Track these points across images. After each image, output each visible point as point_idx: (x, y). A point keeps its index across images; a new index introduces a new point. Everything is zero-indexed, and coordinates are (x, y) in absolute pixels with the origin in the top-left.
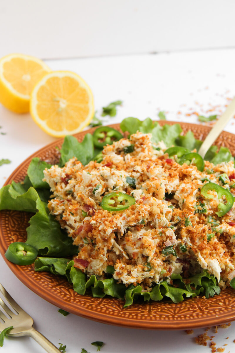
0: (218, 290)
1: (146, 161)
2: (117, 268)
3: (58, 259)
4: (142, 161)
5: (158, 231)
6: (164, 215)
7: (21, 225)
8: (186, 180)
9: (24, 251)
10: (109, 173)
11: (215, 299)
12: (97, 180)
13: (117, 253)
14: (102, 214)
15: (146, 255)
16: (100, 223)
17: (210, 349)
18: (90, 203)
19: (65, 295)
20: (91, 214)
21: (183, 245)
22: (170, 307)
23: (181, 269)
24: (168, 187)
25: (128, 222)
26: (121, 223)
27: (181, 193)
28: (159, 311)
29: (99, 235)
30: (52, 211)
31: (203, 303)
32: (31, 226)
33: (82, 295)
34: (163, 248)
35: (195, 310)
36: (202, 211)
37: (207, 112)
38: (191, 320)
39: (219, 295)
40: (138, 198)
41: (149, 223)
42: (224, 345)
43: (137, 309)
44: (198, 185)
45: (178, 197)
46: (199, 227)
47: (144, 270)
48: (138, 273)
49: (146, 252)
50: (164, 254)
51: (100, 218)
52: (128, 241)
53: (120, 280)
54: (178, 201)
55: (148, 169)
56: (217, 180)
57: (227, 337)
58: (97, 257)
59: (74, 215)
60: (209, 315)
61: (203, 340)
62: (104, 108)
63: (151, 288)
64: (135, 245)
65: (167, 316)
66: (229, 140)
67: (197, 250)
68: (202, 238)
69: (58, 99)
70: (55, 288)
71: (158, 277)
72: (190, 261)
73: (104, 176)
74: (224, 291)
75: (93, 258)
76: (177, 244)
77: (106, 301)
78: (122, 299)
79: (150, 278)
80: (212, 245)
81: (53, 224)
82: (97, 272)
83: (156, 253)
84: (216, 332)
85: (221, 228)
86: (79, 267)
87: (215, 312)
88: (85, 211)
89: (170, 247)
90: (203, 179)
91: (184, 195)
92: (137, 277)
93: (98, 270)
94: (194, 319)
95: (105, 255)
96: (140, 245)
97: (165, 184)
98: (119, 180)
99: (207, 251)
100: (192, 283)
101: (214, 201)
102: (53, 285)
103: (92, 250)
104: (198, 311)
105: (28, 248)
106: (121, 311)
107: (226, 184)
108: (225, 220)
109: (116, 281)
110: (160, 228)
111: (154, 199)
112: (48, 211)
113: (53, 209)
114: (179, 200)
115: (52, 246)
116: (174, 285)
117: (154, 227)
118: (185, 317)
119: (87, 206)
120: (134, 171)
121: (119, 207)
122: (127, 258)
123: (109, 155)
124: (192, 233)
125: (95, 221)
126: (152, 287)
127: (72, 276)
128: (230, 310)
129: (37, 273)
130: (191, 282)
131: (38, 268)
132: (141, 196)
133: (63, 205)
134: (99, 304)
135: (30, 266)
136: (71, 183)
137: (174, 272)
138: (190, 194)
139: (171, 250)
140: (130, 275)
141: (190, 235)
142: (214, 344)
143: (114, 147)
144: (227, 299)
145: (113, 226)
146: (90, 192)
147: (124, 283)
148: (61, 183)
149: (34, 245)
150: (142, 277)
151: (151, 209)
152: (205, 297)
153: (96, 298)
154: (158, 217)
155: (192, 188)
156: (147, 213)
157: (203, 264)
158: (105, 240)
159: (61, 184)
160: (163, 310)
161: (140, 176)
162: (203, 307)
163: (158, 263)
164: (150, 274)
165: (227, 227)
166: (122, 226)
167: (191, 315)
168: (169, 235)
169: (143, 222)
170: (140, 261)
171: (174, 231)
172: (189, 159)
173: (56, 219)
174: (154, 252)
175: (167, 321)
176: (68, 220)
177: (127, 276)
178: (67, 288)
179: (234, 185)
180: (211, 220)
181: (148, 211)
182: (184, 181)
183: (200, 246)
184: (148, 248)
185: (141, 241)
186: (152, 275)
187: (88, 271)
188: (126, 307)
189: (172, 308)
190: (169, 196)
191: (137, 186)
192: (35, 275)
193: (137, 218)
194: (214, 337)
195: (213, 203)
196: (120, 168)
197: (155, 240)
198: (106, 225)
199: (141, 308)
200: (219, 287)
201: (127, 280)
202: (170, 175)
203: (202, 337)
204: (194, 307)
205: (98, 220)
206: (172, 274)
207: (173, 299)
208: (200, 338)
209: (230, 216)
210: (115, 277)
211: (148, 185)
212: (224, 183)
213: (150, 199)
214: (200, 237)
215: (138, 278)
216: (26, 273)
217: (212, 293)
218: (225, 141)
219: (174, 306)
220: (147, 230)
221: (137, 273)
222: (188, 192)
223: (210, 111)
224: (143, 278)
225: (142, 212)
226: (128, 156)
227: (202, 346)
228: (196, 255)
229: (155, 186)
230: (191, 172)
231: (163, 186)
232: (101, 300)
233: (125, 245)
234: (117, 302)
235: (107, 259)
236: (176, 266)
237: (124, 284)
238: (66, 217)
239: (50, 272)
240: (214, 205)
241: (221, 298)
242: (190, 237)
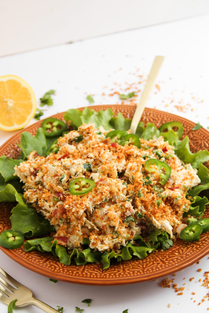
0: (171, 243)
1: (96, 147)
2: (91, 239)
3: (42, 239)
4: (93, 148)
5: (118, 205)
6: (121, 192)
7: (3, 214)
8: (131, 159)
9: (13, 236)
10: (70, 163)
11: (171, 250)
12: (62, 171)
13: (90, 227)
14: (72, 198)
15: (113, 226)
16: (72, 206)
17: (174, 290)
18: (59, 190)
19: (55, 268)
20: (62, 199)
21: (140, 212)
22: (138, 263)
23: (140, 231)
24: (118, 167)
25: (94, 202)
26: (89, 203)
27: (130, 171)
28: (131, 268)
29: (73, 216)
30: (28, 200)
31: (162, 256)
32: (13, 215)
33: (68, 266)
34: (125, 218)
35: (158, 262)
36: (148, 183)
37: (126, 90)
38: (158, 271)
39: (173, 247)
40: (96, 180)
41: (110, 200)
42: (183, 284)
43: (113, 269)
44: (141, 162)
45: (128, 174)
46: (149, 197)
47: (113, 238)
48: (109, 241)
49: (113, 223)
50: (126, 222)
51: (71, 202)
52: (97, 217)
53: (96, 249)
54: (128, 178)
55: (99, 154)
56: (154, 155)
57: (184, 278)
58: (74, 232)
59: (48, 201)
60: (170, 265)
61: (167, 283)
62: (41, 99)
63: (120, 251)
64: (103, 219)
65: (139, 271)
66: (152, 115)
67: (151, 215)
68: (153, 204)
69: (6, 100)
70: (45, 263)
71: (124, 241)
72: (145, 224)
73: (66, 166)
74: (175, 242)
75: (70, 234)
76: (135, 213)
77: (88, 267)
78: (99, 263)
79: (119, 243)
80: (162, 209)
81: (30, 211)
82: (76, 245)
83: (120, 223)
84: (175, 275)
85: (165, 193)
86: (61, 244)
87: (174, 262)
88: (57, 197)
89: (130, 216)
90: (144, 156)
91: (132, 172)
92: (109, 244)
93: (76, 243)
94: (160, 270)
95: (80, 231)
96: (107, 219)
97: (116, 165)
98: (78, 168)
99: (159, 215)
100: (150, 241)
102: (43, 261)
103: (68, 228)
104: (161, 263)
105: (15, 233)
106: (102, 273)
107: (162, 157)
108: (166, 186)
109: (92, 250)
110: (120, 203)
111: (110, 180)
112: (25, 200)
113: (28, 198)
114: (129, 177)
115: (34, 228)
116: (137, 245)
117: (115, 203)
118: (152, 269)
119: (58, 193)
120: (88, 157)
121: (84, 191)
122: (98, 230)
123: (64, 146)
124: (144, 202)
125: (68, 205)
126: (121, 249)
127: (58, 251)
128: (184, 258)
129: (28, 253)
130: (149, 240)
131: (27, 249)
132: (99, 178)
133: (37, 194)
134: (84, 270)
135: (20, 248)
136: (39, 175)
137: (136, 235)
138: (137, 171)
139: (131, 218)
140: (103, 243)
141: (143, 204)
142: (176, 285)
143: (66, 139)
144: (180, 249)
145: (84, 207)
146: (57, 181)
147: (99, 251)
148: (30, 175)
149: (19, 230)
150: (112, 243)
151: (110, 189)
152: (162, 250)
153: (80, 266)
154: (117, 194)
155: (138, 166)
156: (108, 192)
157: (158, 225)
158: (78, 219)
159: (30, 177)
160: (134, 267)
161: (94, 161)
162: (163, 259)
163: (124, 231)
164: (118, 240)
165: (170, 192)
166: (90, 206)
167: (157, 268)
168: (127, 207)
169: (106, 200)
170: (109, 231)
171: (131, 203)
172: (127, 139)
173: (32, 206)
174: (119, 222)
175: (139, 275)
176: (43, 206)
177: (101, 245)
178: (54, 262)
179: (168, 157)
180: (156, 189)
181: (109, 191)
182: (130, 160)
183: (153, 212)
184: (114, 220)
185: (107, 215)
186: (120, 241)
187: (68, 245)
188: (105, 269)
189: (140, 263)
190: (121, 175)
191: (93, 169)
192: (27, 255)
193: (101, 198)
194: (174, 279)
195: (156, 174)
196: (76, 157)
197: (117, 212)
198: (78, 207)
199: (116, 268)
200: (171, 240)
201: (101, 248)
202: (118, 157)
203: (165, 281)
204: (157, 260)
205: (70, 204)
206: (134, 236)
207: (139, 256)
208: (164, 282)
209: (170, 183)
210: (91, 246)
211: (103, 169)
212: (160, 157)
213: (107, 180)
214: (151, 204)
215: (110, 245)
216: (19, 255)
217: (167, 246)
218: (148, 116)
219: (141, 262)
220: (110, 205)
221: (108, 241)
222: (135, 170)
223: (128, 89)
224: (113, 244)
225: (104, 193)
226: (80, 145)
227: (167, 288)
228: (151, 219)
229: (108, 169)
230: (134, 152)
231: (115, 168)
232: (83, 267)
233: (94, 220)
234: (97, 266)
235: (82, 234)
236: (136, 230)
237: (100, 251)
238: (42, 204)
239: (38, 251)
240: (157, 176)
241: (175, 249)
242: (144, 205)
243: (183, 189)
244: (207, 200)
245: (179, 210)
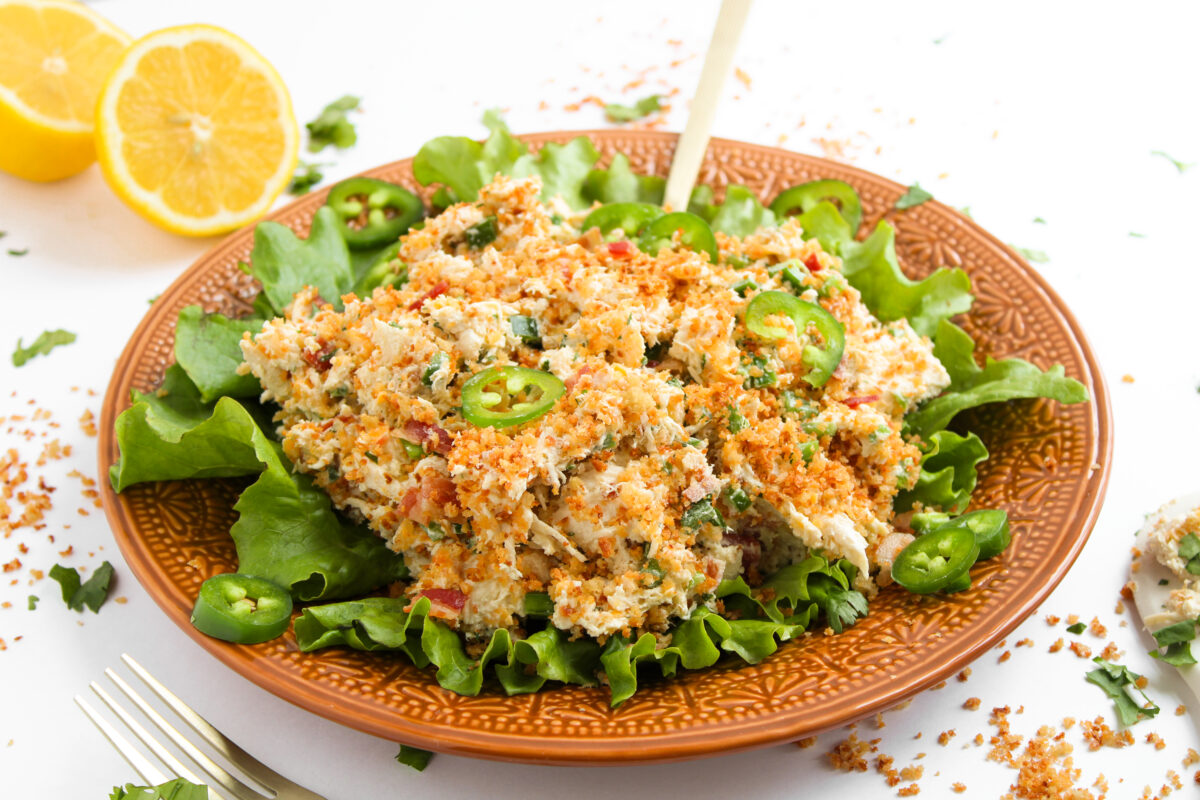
0: (859, 602)
1: (553, 259)
2: (559, 594)
3: (362, 602)
4: (540, 262)
5: (657, 462)
6: (665, 410)
7: (201, 522)
8: (693, 294)
9: (247, 597)
10: (459, 312)
11: (862, 629)
12: (429, 342)
13: (549, 550)
14: (478, 441)
15: (639, 541)
16: (481, 467)
17: (881, 779)
18: (423, 413)
19: (424, 706)
20: (435, 446)
21: (738, 490)
22: (742, 678)
23: (740, 561)
24: (646, 325)
25: (565, 451)
26: (543, 455)
27: (690, 336)
28: (719, 695)
29: (483, 505)
30: (299, 461)
31: (834, 649)
32: (242, 518)
33: (472, 697)
34: (685, 509)
35: (821, 672)
36: (761, 380)
37: (625, 90)
38: (824, 702)
39: (868, 616)
40: (565, 374)
41: (626, 442)
42: (915, 756)
43: (650, 704)
44: (732, 303)
45: (685, 350)
46: (770, 429)
47: (642, 585)
48: (627, 596)
49: (639, 531)
50: (690, 526)
51: (476, 453)
52: (579, 506)
53: (577, 630)
54: (684, 364)
55: (567, 282)
56: (776, 282)
57: (916, 734)
58: (487, 572)
59: (379, 459)
60: (868, 678)
61: (852, 754)
62: (310, 127)
63: (670, 636)
64: (600, 515)
65: (750, 707)
66: (737, 162)
67: (783, 496)
68: (786, 456)
69: (185, 115)
70: (384, 690)
71: (683, 597)
72: (757, 535)
73: (444, 325)
74: (874, 602)
75: (475, 580)
76: (719, 491)
77: (550, 700)
78: (593, 684)
79: (665, 605)
80: (822, 475)
81: (309, 501)
82: (496, 620)
83: (666, 528)
84: (882, 725)
85: (829, 419)
86: (443, 613)
87: (881, 667)
88: (415, 441)
89: (702, 501)
90: (738, 285)
91: (701, 342)
92: (626, 610)
93: (496, 611)
94: (830, 698)
95: (514, 562)
96: (615, 513)
97: (638, 316)
98: (491, 331)
99: (811, 494)
100: (781, 597)
101: (790, 343)
102: (371, 682)
103: (463, 557)
104: (833, 675)
105: (254, 586)
106: (611, 719)
107: (807, 288)
108: (829, 394)
109: (563, 636)
110: (661, 452)
111: (616, 369)
112: (287, 462)
113: (301, 454)
114: (687, 358)
115: (326, 565)
116: (729, 614)
117: (642, 453)
118: (803, 697)
119: (418, 425)
120: (524, 295)
121: (522, 411)
122: (582, 558)
123: (428, 261)
124: (754, 450)
125: (462, 464)
126: (672, 630)
127: (430, 644)
128: (921, 652)
129: (311, 656)
130: (776, 594)
131: (309, 641)
132: (572, 367)
133: (333, 437)
134: (535, 711)
135: (279, 640)
136: (339, 364)
137: (725, 577)
138: (719, 336)
139: (706, 510)
140: (604, 606)
141: (750, 455)
142: (889, 761)
143: (435, 233)
144: (899, 622)
145: (527, 470)
146: (414, 380)
147: (592, 635)
148: (305, 369)
149: (269, 573)
150: (641, 607)
151: (624, 400)
152: (830, 631)
153: (518, 697)
154: (650, 420)
155: (720, 318)
156: (617, 412)
157: (810, 534)
158: (505, 517)
159: (305, 375)
160: (730, 692)
161: (548, 308)
162: (840, 658)
163: (682, 556)
164: (663, 592)
165: (848, 414)
166: (551, 465)
167: (818, 691)
168: (692, 468)
169: (610, 440)
170: (623, 560)
171: (703, 452)
172: (666, 234)
173: (316, 482)
174: (662, 526)
175: (754, 720)
176: (363, 480)
177: (597, 614)
178: (418, 685)
179: (826, 289)
180: (793, 403)
181: (619, 406)
182: (688, 300)
183: (788, 484)
184: (644, 517)
185: (617, 499)
186: (669, 595)
187: (467, 621)
188: (618, 704)
189: (749, 680)
190: (657, 354)
191: (545, 339)
192: (308, 663)
193: (592, 432)
194: (880, 739)
195: (789, 350)
196: (479, 294)
197: (655, 488)
198: (503, 471)
199: (661, 700)
200: (860, 595)
201: (600, 625)
202: (643, 288)
203: (847, 749)
204: (814, 664)
205: (471, 459)
206: (720, 580)
207: (742, 652)
208: (842, 753)
209: (844, 381)
210: (559, 620)
211: (588, 331)
212: (798, 289)
213: (606, 371)
214: (779, 457)
215: (631, 614)
216: (278, 663)
217: (848, 614)
218: (726, 167)
219: (754, 674)
220: (624, 464)
221: (625, 599)
222: (710, 331)
223: (634, 85)
224: (644, 608)
225: (604, 413)
226: (491, 253)
227: (854, 774)
228: (782, 510)
229: (609, 329)
230: (699, 270)
231: (635, 325)
232: (532, 698)
233: (565, 520)
234: (584, 696)
235: (521, 575)
236: (726, 555)
237: (595, 638)
238: (356, 470)
239: (354, 650)
240: (792, 356)
241: (877, 624)
242: (753, 461)
243: (889, 405)
244: (980, 446)
245: (884, 482)
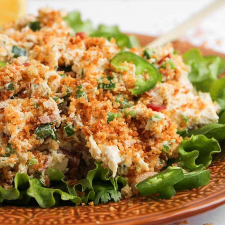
0: (116, 196)
5: (32, 101)
6: (46, 81)
15: (7, 134)
22: (30, 210)
23: (66, 164)
34: (37, 126)
36: (108, 86)
45: (77, 66)
46: (98, 103)
49: (8, 128)
50: (38, 135)
54: (76, 73)
60: (86, 221)
65: (17, 219)
67: (89, 132)
71: (23, 168)
72: (81, 154)
76: (60, 123)
79: (9, 167)
85: (134, 109)
87: (97, 218)
89: (47, 124)
91: (84, 63)
96: (1, 118)
97: (60, 48)
99: (103, 134)
100: (78, 184)
101: (129, 74)
104: (72, 216)
108: (141, 100)
110: (36, 98)
114: (78, 72)
124: (84, 108)
128: (123, 216)
130: (76, 182)
139: (47, 128)
141: (81, 110)
144: (126, 205)
152: (91, 203)
154: (35, 82)
164: (9, 160)
168: (47, 108)
171: (57, 102)
174: (21, 130)
180: (120, 99)
181: (21, 72)
184: (11, 122)
185: (4, 112)
189: (32, 212)
197: (26, 113)
200: (120, 193)
214: (96, 115)
217: (105, 197)
219: (38, 210)
222: (90, 60)
236: (57, 157)
240: (129, 81)
244: (218, 146)
245: (154, 145)
